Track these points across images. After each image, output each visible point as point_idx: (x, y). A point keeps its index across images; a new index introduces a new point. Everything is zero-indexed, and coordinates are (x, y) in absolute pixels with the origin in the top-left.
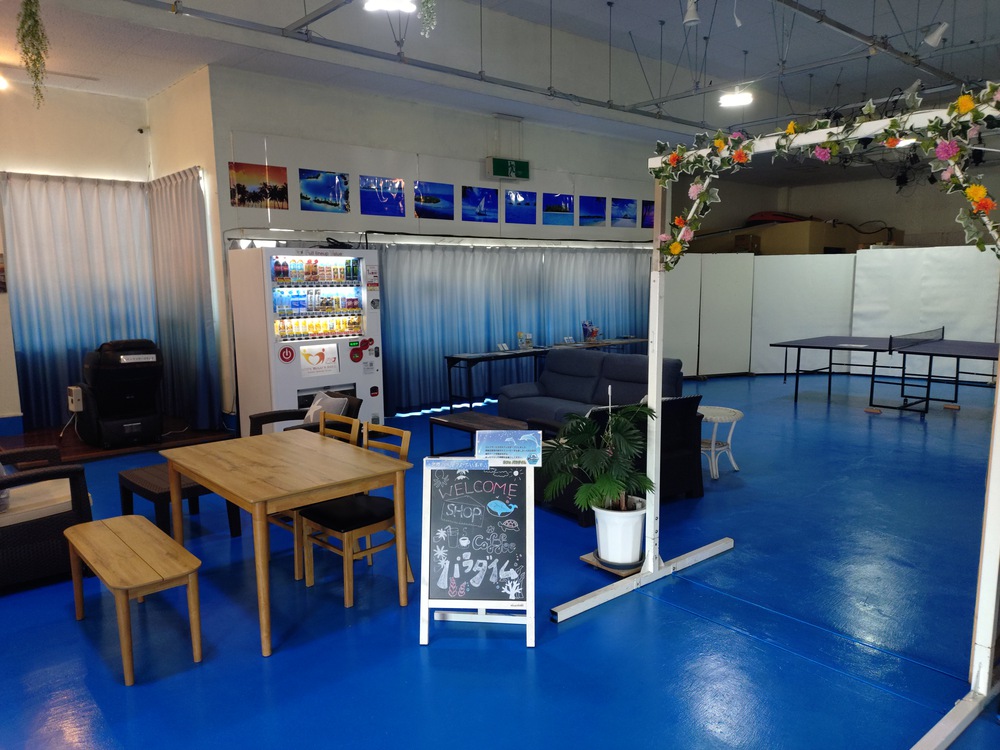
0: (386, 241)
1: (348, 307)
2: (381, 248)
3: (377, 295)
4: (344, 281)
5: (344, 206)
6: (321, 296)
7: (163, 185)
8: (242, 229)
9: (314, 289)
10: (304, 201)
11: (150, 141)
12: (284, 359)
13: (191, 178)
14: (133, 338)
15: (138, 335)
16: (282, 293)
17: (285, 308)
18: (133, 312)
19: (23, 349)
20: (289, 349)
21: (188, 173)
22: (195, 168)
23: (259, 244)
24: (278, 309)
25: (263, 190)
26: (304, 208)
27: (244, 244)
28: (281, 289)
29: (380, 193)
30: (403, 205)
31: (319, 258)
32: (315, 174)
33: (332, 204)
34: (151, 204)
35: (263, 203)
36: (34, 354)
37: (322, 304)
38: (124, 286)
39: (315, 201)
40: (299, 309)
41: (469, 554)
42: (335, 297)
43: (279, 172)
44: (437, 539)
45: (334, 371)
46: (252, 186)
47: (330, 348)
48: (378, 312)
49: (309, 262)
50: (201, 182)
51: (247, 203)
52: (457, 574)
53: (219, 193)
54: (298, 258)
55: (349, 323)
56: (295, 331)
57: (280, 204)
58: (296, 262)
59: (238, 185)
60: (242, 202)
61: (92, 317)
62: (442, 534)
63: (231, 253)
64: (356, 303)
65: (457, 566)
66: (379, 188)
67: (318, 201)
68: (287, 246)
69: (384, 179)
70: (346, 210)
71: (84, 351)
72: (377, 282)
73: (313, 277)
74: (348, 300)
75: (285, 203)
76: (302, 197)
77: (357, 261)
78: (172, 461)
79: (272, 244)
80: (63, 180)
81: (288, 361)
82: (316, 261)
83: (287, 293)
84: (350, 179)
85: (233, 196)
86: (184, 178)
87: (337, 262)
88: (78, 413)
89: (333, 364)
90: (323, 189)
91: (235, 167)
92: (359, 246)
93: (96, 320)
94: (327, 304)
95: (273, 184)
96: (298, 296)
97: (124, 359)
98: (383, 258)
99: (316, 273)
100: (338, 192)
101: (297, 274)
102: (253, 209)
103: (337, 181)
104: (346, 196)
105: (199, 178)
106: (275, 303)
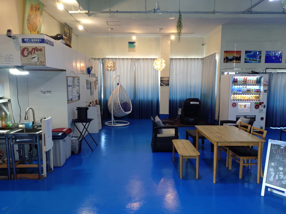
0: (273, 71)
1: (256, 92)
2: (271, 73)
3: (266, 88)
4: (255, 84)
5: (259, 61)
6: (247, 88)
7: (207, 58)
8: (226, 69)
9: (245, 86)
10: (246, 60)
11: (205, 47)
12: (233, 106)
13: (214, 56)
14: (195, 98)
15: (196, 97)
16: (235, 87)
17: (235, 92)
18: (196, 91)
19: (171, 99)
20: (235, 103)
21: (213, 55)
22: (215, 53)
23: (230, 73)
24: (233, 92)
25: (233, 58)
26: (245, 62)
27: (226, 73)
28: (235, 86)
29: (273, 56)
30: (281, 59)
31: (248, 77)
32: (250, 52)
33: (255, 61)
34: (203, 64)
35: (233, 61)
36: (173, 100)
37: (247, 91)
38: (194, 85)
39: (249, 60)
40: (239, 92)
41: (282, 173)
42: (251, 89)
43: (239, 52)
44: (271, 165)
45: (249, 111)
46: (230, 57)
47: (248, 104)
48: (266, 94)
49: (244, 78)
50: (216, 57)
51: (228, 62)
52: (277, 178)
53: (220, 60)
54: (241, 77)
55: (255, 97)
56: (237, 98)
57: (238, 61)
58: (240, 78)
59: (226, 57)
60: (227, 62)
61: (186, 92)
62: (273, 164)
63: (222, 76)
64: (259, 91)
65: (277, 176)
66: (272, 55)
67: (250, 60)
68: (238, 73)
69: (275, 51)
70: (260, 62)
71: (183, 100)
72: (267, 84)
73: (245, 83)
74: (256, 90)
75: (240, 61)
76: (245, 59)
77: (261, 78)
78: (198, 129)
79: (234, 73)
80: (183, 59)
81: (234, 107)
82: (247, 78)
83: (236, 87)
84: (262, 53)
85: (224, 60)
86: (212, 56)
87: (254, 78)
88: (180, 115)
89: (249, 109)
90: (252, 56)
91: (226, 52)
92: (263, 73)
93: (187, 93)
94: (249, 91)
95: (236, 56)
96: (239, 88)
97: (191, 103)
98: (271, 77)
99: (246, 81)
100: (258, 57)
101: (240, 82)
102: (230, 63)
103: (258, 53)
104: (260, 58)
105: (216, 56)
106: (232, 90)
